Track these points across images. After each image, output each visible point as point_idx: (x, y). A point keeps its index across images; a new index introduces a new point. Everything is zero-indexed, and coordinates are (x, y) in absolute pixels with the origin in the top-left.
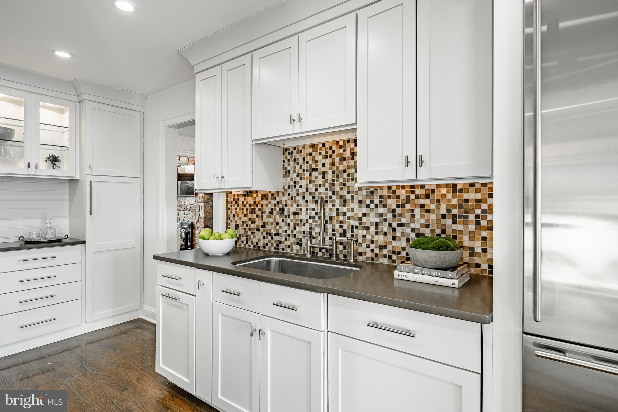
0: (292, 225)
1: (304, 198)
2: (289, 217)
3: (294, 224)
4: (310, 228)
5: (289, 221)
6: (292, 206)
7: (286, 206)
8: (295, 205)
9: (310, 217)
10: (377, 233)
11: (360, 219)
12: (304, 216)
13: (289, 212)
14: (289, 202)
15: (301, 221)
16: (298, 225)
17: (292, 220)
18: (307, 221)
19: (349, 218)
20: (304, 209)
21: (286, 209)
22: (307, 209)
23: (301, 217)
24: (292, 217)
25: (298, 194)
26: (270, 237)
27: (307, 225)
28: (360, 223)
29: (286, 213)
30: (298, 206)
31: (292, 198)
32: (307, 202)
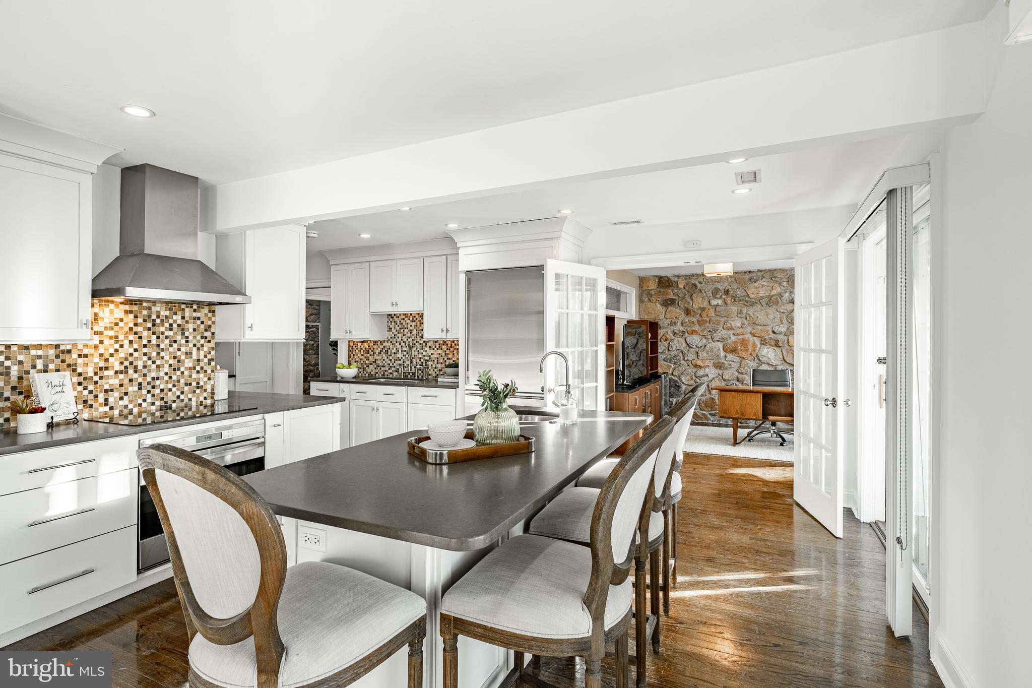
0: (393, 360)
1: (400, 344)
2: (391, 355)
3: (394, 360)
4: (404, 362)
5: (391, 358)
6: (393, 349)
7: (389, 349)
8: (395, 349)
9: (403, 356)
10: (438, 363)
11: (430, 356)
12: (400, 355)
13: (391, 353)
14: (391, 347)
15: (398, 358)
16: (396, 360)
17: (393, 358)
18: (402, 358)
19: (424, 356)
20: (400, 351)
21: (389, 351)
22: (402, 351)
23: (398, 356)
24: (393, 355)
25: (396, 342)
26: (379, 368)
27: (402, 360)
28: (430, 358)
29: (389, 354)
30: (396, 349)
31: (393, 344)
32: (402, 346)
